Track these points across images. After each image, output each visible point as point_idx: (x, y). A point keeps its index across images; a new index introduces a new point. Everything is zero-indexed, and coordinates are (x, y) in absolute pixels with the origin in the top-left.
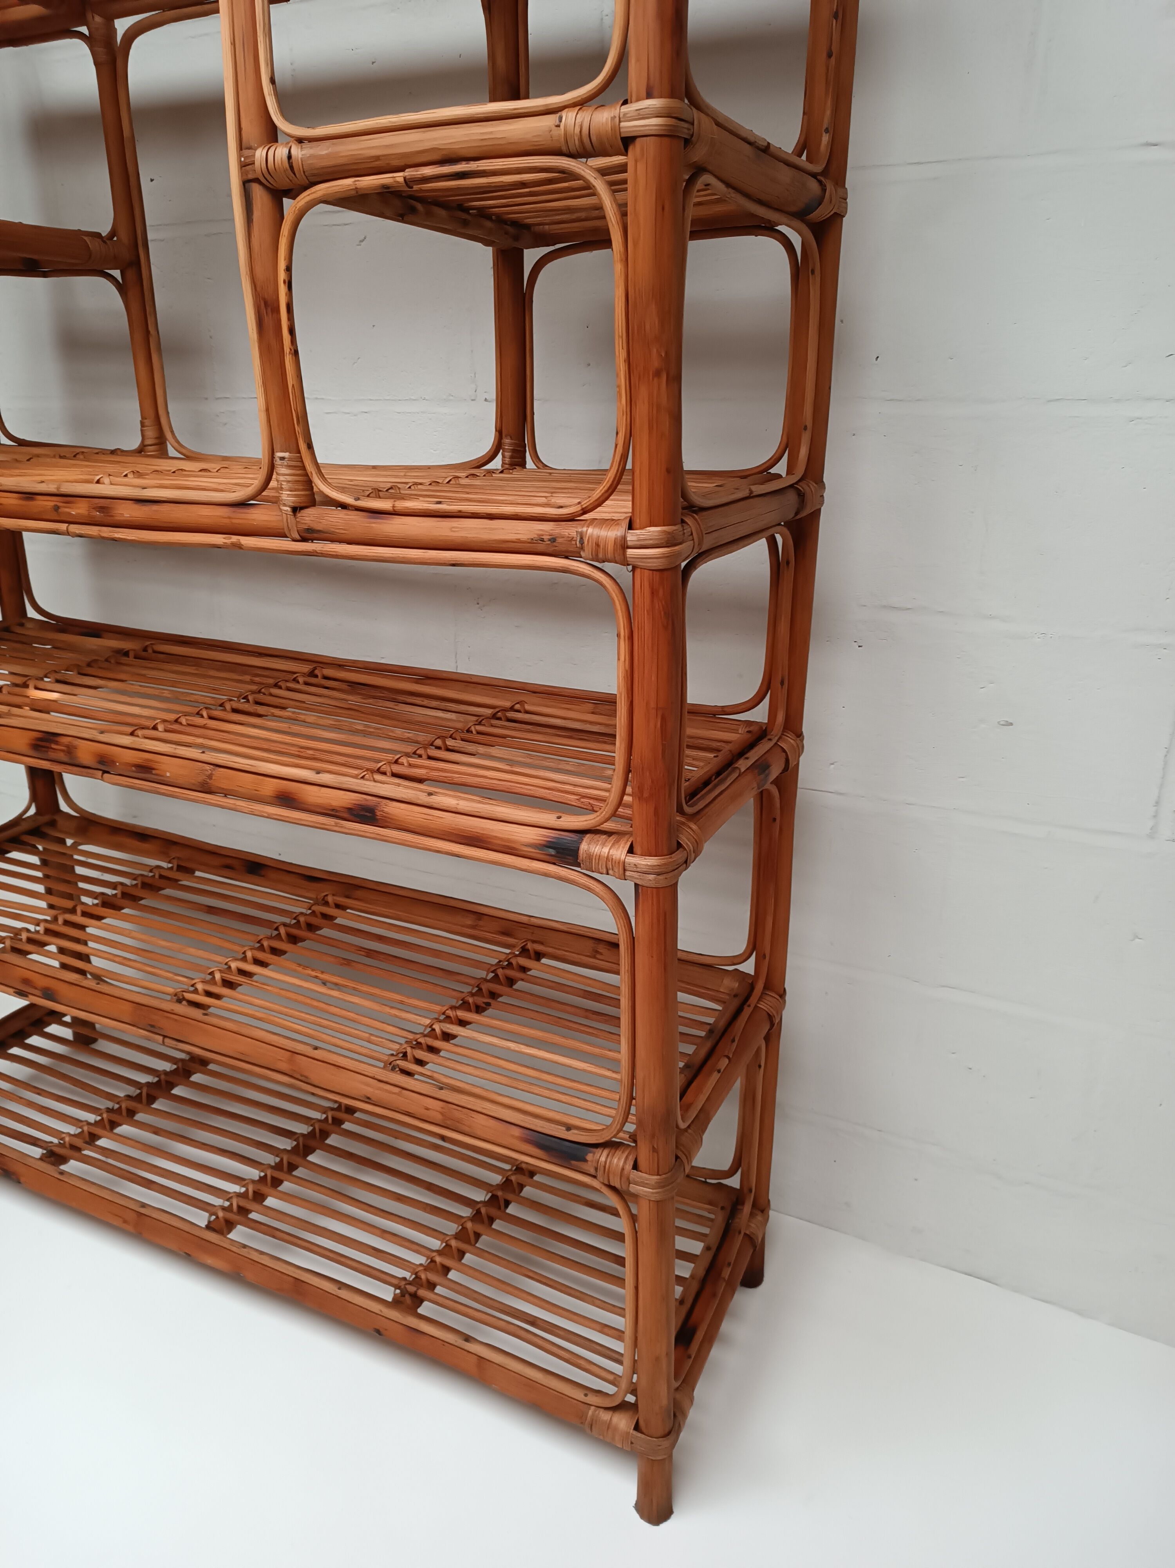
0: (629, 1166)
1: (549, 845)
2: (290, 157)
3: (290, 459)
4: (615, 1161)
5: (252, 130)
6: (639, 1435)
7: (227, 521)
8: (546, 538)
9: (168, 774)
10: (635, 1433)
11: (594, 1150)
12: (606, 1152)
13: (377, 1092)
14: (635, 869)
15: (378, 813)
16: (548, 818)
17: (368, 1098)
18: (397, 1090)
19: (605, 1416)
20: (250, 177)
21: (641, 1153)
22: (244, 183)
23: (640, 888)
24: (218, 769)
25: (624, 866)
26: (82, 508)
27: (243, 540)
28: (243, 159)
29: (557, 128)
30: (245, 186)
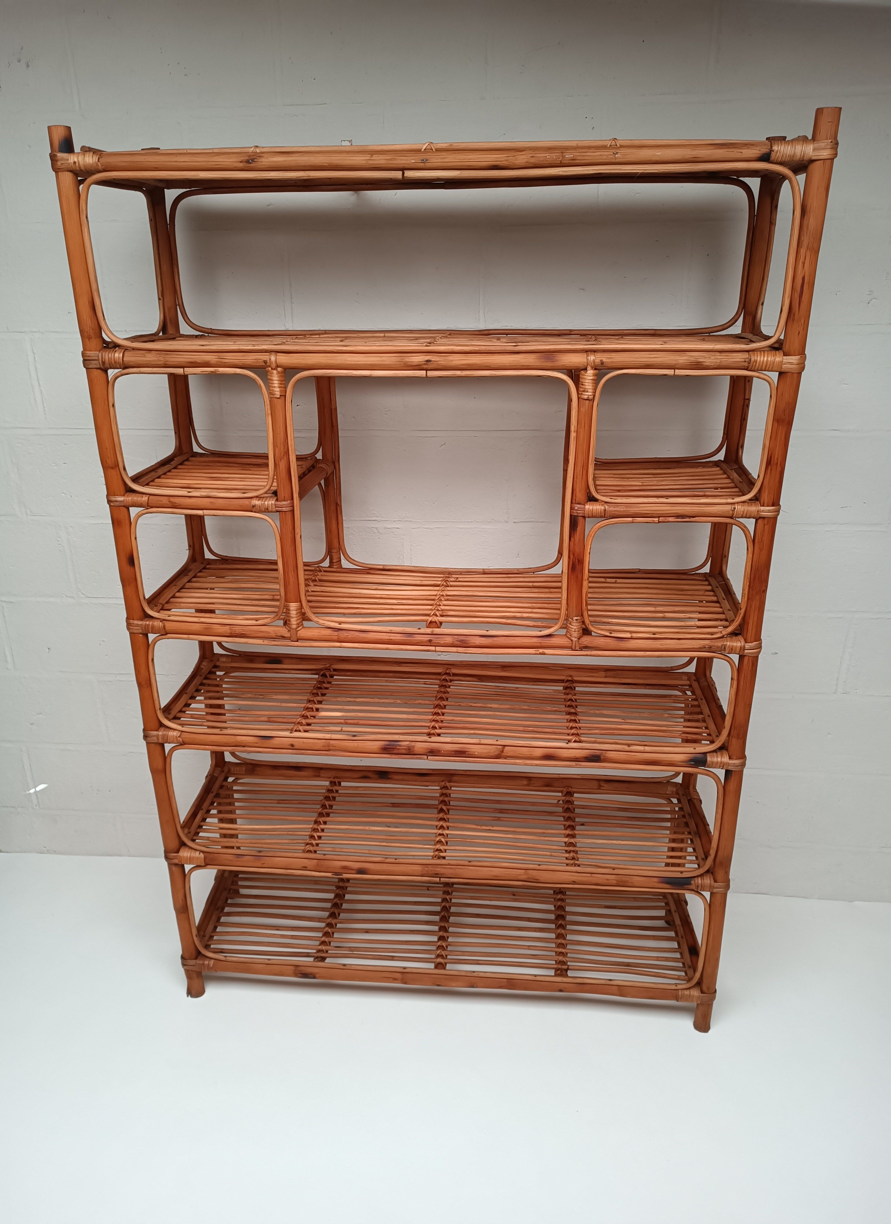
0: (712, 882)
1: (691, 760)
2: (605, 510)
3: (580, 619)
4: (706, 881)
5: (581, 495)
6: (704, 995)
7: (540, 644)
8: (706, 646)
9: (476, 753)
10: (702, 994)
11: (694, 879)
12: (699, 879)
13: (578, 878)
14: (735, 764)
15: (602, 757)
16: (691, 750)
17: (574, 882)
18: (589, 875)
19: (687, 992)
20: (579, 515)
21: (720, 875)
22: (571, 515)
23: (733, 772)
24: (507, 747)
25: (728, 764)
26: (449, 640)
27: (546, 651)
28: (576, 508)
29: (732, 511)
30: (573, 517)
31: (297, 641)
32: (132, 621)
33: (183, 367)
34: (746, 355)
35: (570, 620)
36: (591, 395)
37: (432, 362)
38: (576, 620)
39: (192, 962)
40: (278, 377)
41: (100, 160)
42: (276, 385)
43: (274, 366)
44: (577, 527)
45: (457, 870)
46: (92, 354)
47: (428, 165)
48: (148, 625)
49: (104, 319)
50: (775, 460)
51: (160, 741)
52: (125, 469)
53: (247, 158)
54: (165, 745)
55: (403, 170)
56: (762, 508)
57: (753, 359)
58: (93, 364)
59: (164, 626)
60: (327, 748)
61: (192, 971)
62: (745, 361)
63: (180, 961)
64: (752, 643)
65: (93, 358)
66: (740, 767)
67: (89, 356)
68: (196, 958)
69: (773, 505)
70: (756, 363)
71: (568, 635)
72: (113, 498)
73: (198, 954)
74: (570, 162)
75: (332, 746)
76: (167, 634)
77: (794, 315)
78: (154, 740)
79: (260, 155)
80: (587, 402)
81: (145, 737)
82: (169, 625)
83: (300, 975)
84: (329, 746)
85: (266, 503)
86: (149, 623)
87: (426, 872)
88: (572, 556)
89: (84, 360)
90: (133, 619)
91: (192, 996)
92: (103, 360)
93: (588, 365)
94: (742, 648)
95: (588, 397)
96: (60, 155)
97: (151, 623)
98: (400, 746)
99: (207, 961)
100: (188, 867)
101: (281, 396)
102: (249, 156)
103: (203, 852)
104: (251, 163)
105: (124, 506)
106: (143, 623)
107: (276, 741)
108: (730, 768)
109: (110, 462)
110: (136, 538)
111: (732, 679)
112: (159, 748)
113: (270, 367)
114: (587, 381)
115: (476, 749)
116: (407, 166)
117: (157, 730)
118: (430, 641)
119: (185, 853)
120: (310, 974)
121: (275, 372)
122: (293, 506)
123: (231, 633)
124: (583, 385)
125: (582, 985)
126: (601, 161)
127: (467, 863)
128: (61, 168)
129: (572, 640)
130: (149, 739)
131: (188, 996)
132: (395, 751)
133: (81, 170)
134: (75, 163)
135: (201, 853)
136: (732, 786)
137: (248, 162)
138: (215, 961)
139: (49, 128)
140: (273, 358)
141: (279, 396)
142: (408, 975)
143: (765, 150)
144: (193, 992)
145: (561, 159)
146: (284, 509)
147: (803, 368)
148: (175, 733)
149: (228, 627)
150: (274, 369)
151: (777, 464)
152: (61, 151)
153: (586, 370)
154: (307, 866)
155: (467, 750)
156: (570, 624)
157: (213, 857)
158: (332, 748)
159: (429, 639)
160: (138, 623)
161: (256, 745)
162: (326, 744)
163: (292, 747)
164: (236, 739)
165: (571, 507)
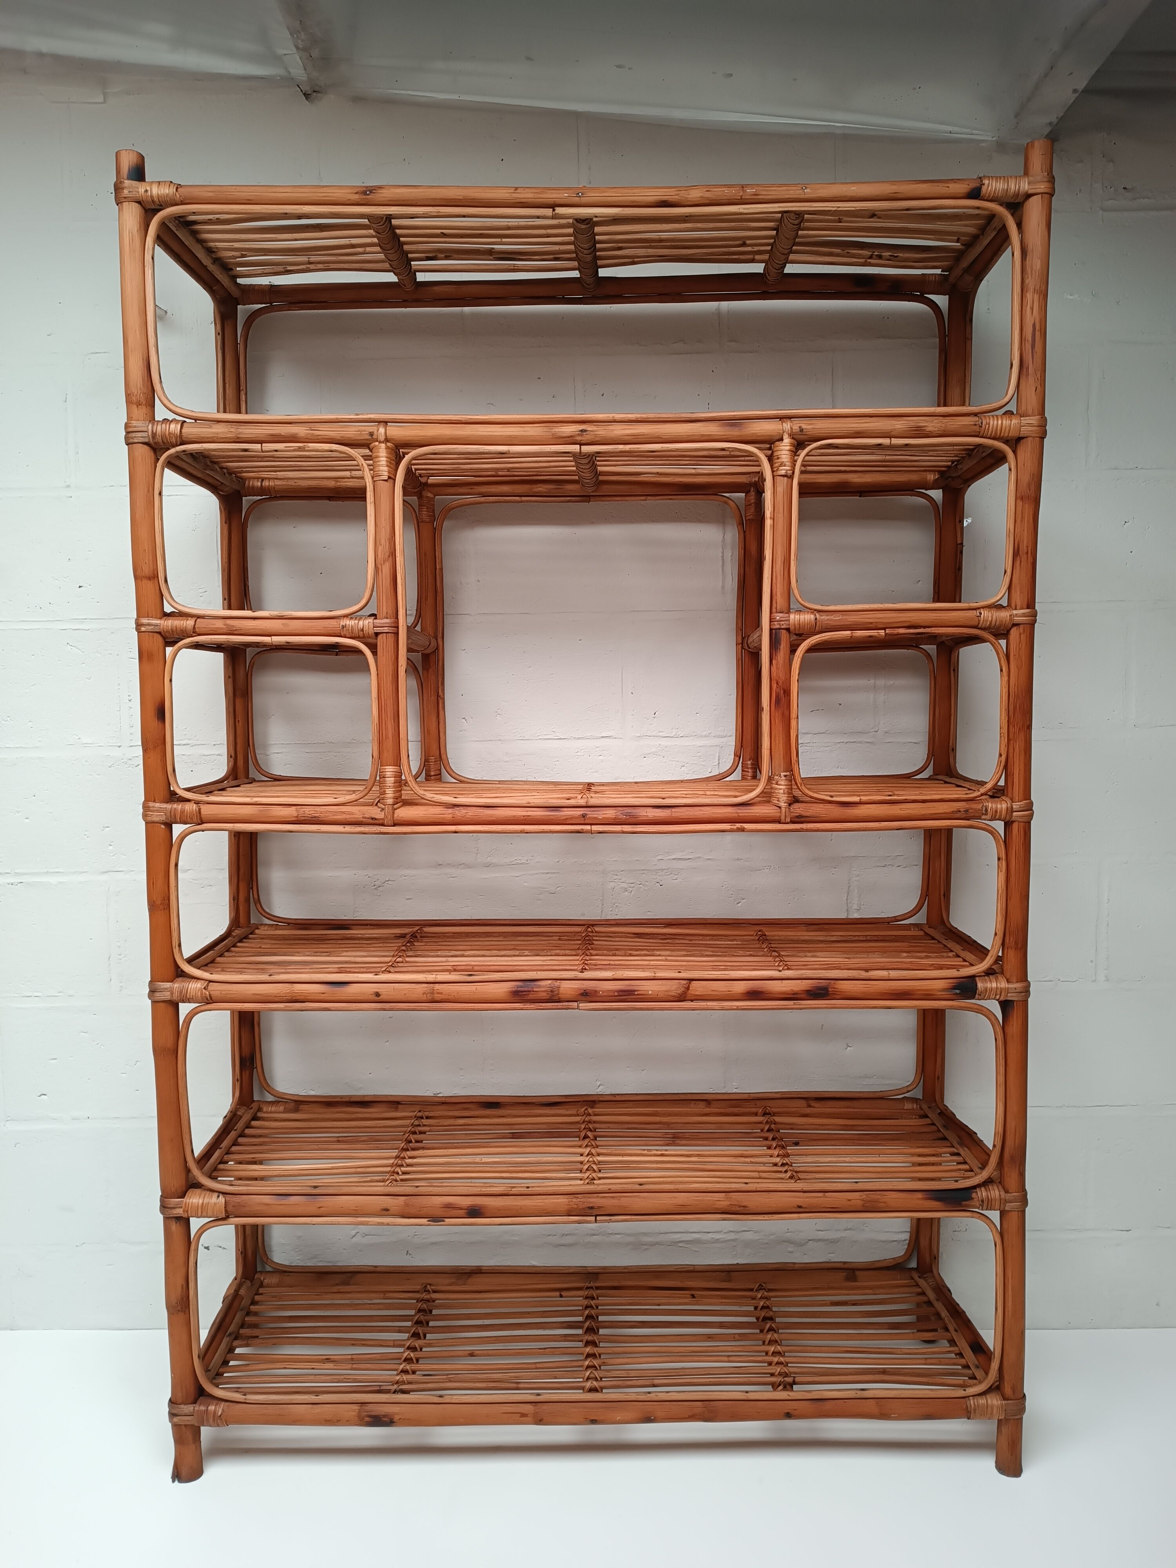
0: (1003, 1193)
1: (954, 988)
2: (816, 619)
3: (790, 776)
4: (989, 1194)
5: (783, 601)
6: (1009, 1402)
7: (736, 815)
8: (961, 810)
9: (650, 992)
10: (1006, 1402)
11: (975, 1190)
12: (983, 1189)
13: (806, 1200)
14: (1015, 991)
15: (830, 990)
16: (953, 973)
17: (800, 1207)
18: (821, 1194)
19: (982, 1401)
20: (783, 627)
21: (1011, 1180)
22: (771, 630)
23: (1015, 1002)
24: (694, 982)
25: (1007, 990)
26: (610, 813)
27: (746, 826)
28: (778, 618)
29: (978, 616)
30: (774, 631)
31: (394, 825)
32: (151, 804)
33: (261, 442)
34: (976, 419)
35: (777, 777)
36: (789, 470)
37: (588, 432)
38: (785, 776)
39: (189, 1408)
40: (387, 453)
41: (179, 189)
42: (384, 463)
43: (382, 438)
44: (780, 645)
45: (622, 1199)
46: (138, 424)
47: (584, 200)
48: (175, 809)
49: (161, 382)
50: (1023, 549)
51: (175, 997)
52: (166, 581)
53: (364, 189)
54: (180, 1004)
55: (553, 206)
56: (1015, 612)
57: (984, 423)
58: (139, 437)
59: (200, 809)
60: (429, 997)
61: (186, 1425)
62: (975, 425)
63: (166, 1409)
64: (1021, 802)
65: (140, 429)
66: (1023, 994)
67: (135, 427)
68: (195, 1402)
69: (1028, 608)
70: (989, 426)
71: (774, 801)
72: (145, 621)
73: (200, 1394)
74: (752, 197)
75: (438, 993)
76: (202, 823)
77: (1027, 369)
78: (166, 996)
79: (380, 187)
80: (786, 478)
81: (152, 992)
82: (206, 810)
83: (367, 1419)
84: (432, 993)
85: (361, 623)
86: (178, 807)
87: (575, 1206)
88: (774, 686)
89: (128, 433)
90: (154, 801)
91: (180, 1481)
92: (154, 431)
93: (784, 432)
94: (1009, 811)
95: (786, 473)
96: (127, 183)
97: (180, 807)
98: (539, 986)
99: (213, 1404)
100: (195, 1224)
101: (389, 477)
102: (367, 187)
103: (224, 1193)
104: (368, 195)
105: (159, 633)
106: (168, 806)
107: (353, 989)
108: (1011, 997)
109: (146, 570)
110: (171, 680)
111: (999, 859)
112: (170, 1010)
113: (377, 441)
114: (784, 452)
115: (650, 988)
116: (558, 201)
117: (172, 981)
118: (584, 816)
119: (194, 1199)
120: (384, 1416)
121: (383, 445)
122: (398, 627)
123: (297, 817)
124: (778, 458)
125: (820, 1403)
126: (787, 197)
127: (638, 1187)
128: (128, 197)
129: (780, 807)
130: (157, 994)
131: (173, 1481)
132: (531, 996)
133: (153, 201)
134: (146, 191)
135: (222, 1197)
136: (1014, 1028)
137: (365, 193)
138: (227, 1403)
139: (117, 155)
140: (382, 430)
141: (386, 478)
142: (545, 1407)
143: (974, 185)
144: (184, 1473)
145: (741, 194)
146: (386, 630)
147: (1045, 433)
148: (199, 985)
149: (294, 808)
150: (383, 442)
151: (1027, 553)
152: (130, 178)
153: (782, 439)
154: (389, 1208)
155: (637, 989)
156: (777, 784)
157: (240, 1203)
158: (437, 997)
159: (583, 812)
160: (161, 808)
161: (322, 997)
162: (429, 991)
163: (377, 998)
164: (293, 989)
165: (770, 619)
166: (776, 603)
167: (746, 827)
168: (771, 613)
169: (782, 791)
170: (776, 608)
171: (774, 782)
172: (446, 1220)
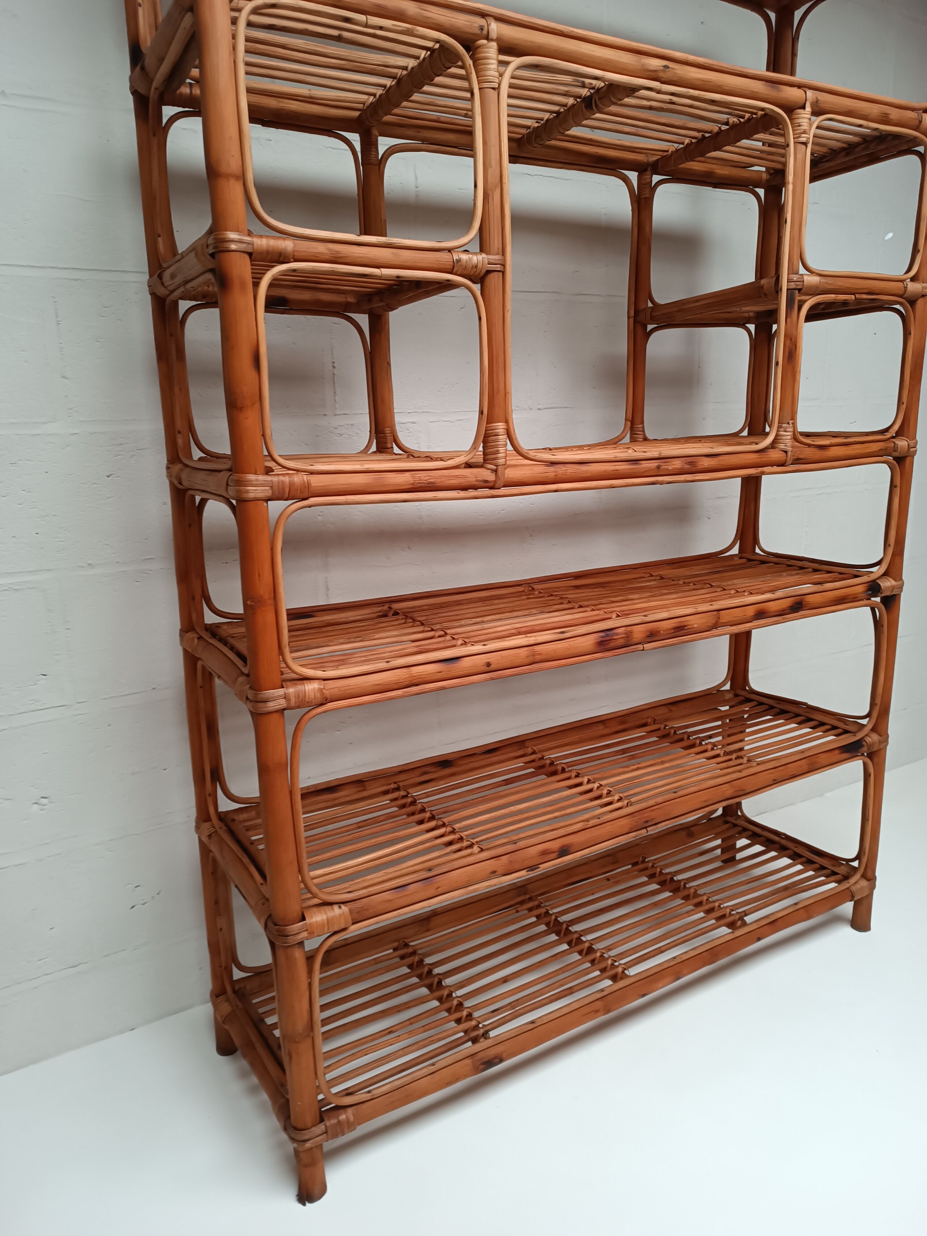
1: (868, 590)
2: (820, 281)
4: (873, 738)
6: (871, 881)
7: (759, 460)
9: (696, 626)
11: (865, 739)
12: (868, 737)
14: (897, 587)
15: (803, 603)
19: (858, 886)
20: (795, 287)
23: (897, 596)
24: (721, 611)
25: (891, 588)
26: (677, 464)
28: (795, 279)
29: (904, 287)
30: (789, 291)
31: (503, 487)
34: (916, 114)
35: (785, 425)
36: (806, 138)
40: (496, 54)
42: (495, 67)
43: (494, 36)
44: (794, 299)
45: (666, 807)
57: (923, 119)
59: (309, 481)
60: (531, 659)
61: (316, 1146)
66: (899, 590)
68: (320, 1121)
71: (781, 447)
75: (538, 654)
76: (309, 497)
80: (803, 146)
82: (312, 481)
83: (482, 1067)
84: (533, 655)
86: (284, 478)
88: (788, 342)
91: (308, 1203)
93: (807, 101)
95: (803, 140)
97: (287, 478)
98: (617, 634)
99: (341, 1114)
101: (494, 86)
103: (345, 902)
105: (250, 255)
106: (269, 479)
107: (466, 663)
108: (895, 592)
112: (282, 720)
113: (487, 39)
114: (805, 121)
115: (694, 621)
117: (282, 687)
118: (658, 468)
119: (317, 918)
120: (495, 1058)
121: (494, 45)
122: (504, 265)
123: (413, 484)
125: (775, 923)
129: (786, 452)
130: (270, 704)
132: (612, 644)
135: (343, 906)
136: (894, 615)
138: (354, 1107)
140: (494, 26)
144: (306, 1194)
146: (498, 267)
148: (312, 686)
149: (407, 474)
150: (495, 41)
153: (803, 107)
154: (496, 870)
155: (686, 624)
156: (785, 431)
157: (362, 907)
158: (538, 658)
159: (658, 464)
160: (265, 481)
161: (440, 676)
162: (531, 654)
163: (488, 669)
164: (411, 673)
165: (788, 280)
166: (793, 265)
167: (765, 470)
168: (788, 274)
169: (789, 437)
170: (793, 269)
171: (782, 429)
172: (540, 866)
